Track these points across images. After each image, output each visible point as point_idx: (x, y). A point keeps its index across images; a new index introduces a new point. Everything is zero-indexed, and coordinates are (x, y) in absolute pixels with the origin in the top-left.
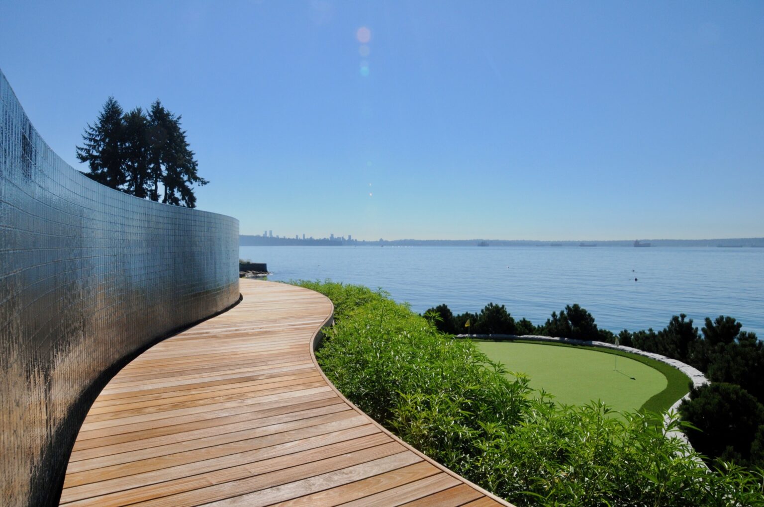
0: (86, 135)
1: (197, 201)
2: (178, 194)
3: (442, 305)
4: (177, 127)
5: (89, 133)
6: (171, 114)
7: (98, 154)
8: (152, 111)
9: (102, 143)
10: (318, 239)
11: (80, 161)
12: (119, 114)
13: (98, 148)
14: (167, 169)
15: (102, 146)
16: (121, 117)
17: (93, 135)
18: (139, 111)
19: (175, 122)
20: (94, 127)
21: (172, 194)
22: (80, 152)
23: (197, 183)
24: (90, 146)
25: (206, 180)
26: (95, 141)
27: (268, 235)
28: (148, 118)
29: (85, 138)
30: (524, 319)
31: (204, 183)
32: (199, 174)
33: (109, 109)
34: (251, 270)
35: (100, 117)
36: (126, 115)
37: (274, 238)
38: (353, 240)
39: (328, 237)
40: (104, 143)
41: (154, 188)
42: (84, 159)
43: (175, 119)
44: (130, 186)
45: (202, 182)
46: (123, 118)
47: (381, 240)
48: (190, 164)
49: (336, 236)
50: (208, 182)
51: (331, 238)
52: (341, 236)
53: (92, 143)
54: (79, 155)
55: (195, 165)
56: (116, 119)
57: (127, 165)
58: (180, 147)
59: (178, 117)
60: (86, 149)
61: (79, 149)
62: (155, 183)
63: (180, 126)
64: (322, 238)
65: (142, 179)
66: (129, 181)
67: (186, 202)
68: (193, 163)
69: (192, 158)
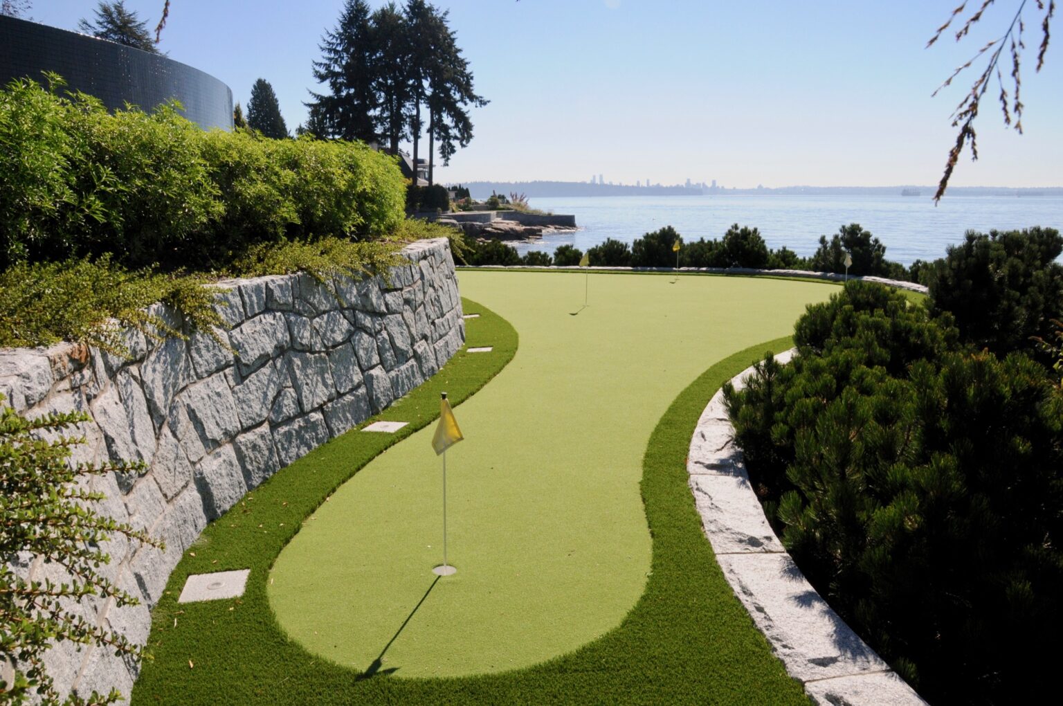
0: (324, 45)
1: (474, 128)
2: (447, 120)
3: (667, 228)
4: (443, 26)
5: (328, 42)
6: (435, 8)
7: (340, 70)
8: (408, 6)
9: (345, 55)
10: (668, 185)
11: (318, 80)
12: (366, 13)
13: (341, 62)
14: (431, 86)
15: (346, 58)
16: (368, 17)
17: (333, 44)
18: (392, 6)
19: (441, 20)
20: (334, 33)
21: (440, 119)
22: (317, 68)
23: (474, 104)
24: (330, 59)
25: (486, 99)
26: (336, 52)
27: (598, 181)
28: (404, 16)
29: (323, 49)
30: (784, 248)
31: (483, 103)
32: (475, 92)
33: (352, 7)
34: (552, 225)
35: (341, 19)
36: (375, 14)
37: (606, 185)
38: (718, 187)
39: (683, 183)
40: (347, 54)
41: (414, 112)
42: (322, 78)
43: (440, 15)
44: (383, 111)
45: (481, 101)
46: (371, 18)
47: (760, 187)
48: (463, 77)
49: (693, 182)
50: (489, 102)
51: (686, 184)
52: (701, 182)
53: (332, 55)
54: (317, 72)
55: (469, 77)
56: (361, 21)
57: (379, 83)
58: (449, 54)
59: (444, 12)
60: (325, 64)
61: (316, 64)
62: (417, 106)
63: (447, 25)
64: (674, 185)
65: (399, 100)
66: (381, 104)
67: (460, 130)
68: (467, 76)
69: (465, 69)
